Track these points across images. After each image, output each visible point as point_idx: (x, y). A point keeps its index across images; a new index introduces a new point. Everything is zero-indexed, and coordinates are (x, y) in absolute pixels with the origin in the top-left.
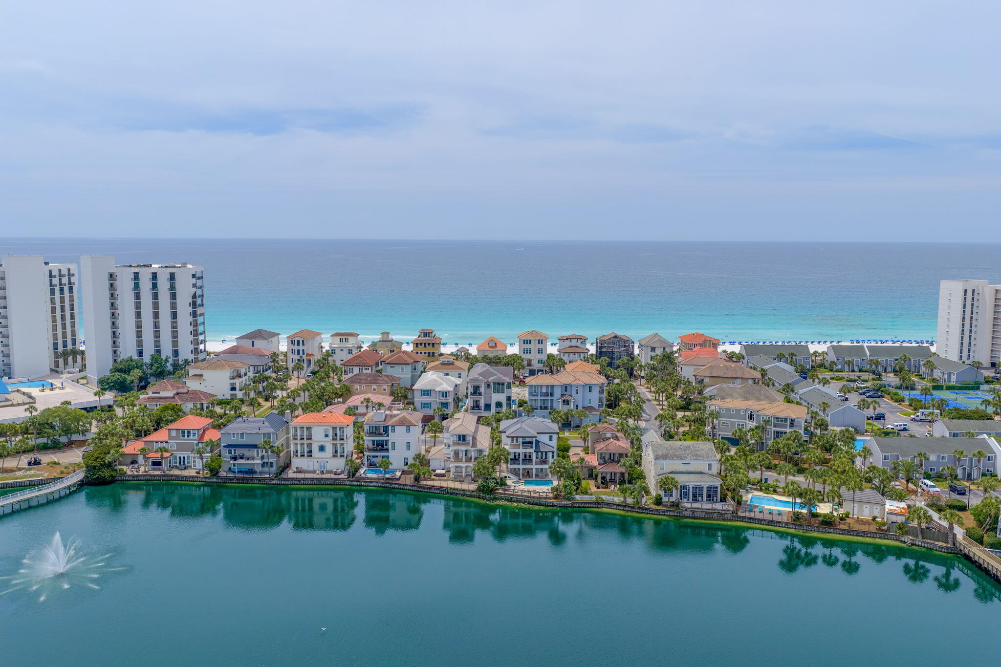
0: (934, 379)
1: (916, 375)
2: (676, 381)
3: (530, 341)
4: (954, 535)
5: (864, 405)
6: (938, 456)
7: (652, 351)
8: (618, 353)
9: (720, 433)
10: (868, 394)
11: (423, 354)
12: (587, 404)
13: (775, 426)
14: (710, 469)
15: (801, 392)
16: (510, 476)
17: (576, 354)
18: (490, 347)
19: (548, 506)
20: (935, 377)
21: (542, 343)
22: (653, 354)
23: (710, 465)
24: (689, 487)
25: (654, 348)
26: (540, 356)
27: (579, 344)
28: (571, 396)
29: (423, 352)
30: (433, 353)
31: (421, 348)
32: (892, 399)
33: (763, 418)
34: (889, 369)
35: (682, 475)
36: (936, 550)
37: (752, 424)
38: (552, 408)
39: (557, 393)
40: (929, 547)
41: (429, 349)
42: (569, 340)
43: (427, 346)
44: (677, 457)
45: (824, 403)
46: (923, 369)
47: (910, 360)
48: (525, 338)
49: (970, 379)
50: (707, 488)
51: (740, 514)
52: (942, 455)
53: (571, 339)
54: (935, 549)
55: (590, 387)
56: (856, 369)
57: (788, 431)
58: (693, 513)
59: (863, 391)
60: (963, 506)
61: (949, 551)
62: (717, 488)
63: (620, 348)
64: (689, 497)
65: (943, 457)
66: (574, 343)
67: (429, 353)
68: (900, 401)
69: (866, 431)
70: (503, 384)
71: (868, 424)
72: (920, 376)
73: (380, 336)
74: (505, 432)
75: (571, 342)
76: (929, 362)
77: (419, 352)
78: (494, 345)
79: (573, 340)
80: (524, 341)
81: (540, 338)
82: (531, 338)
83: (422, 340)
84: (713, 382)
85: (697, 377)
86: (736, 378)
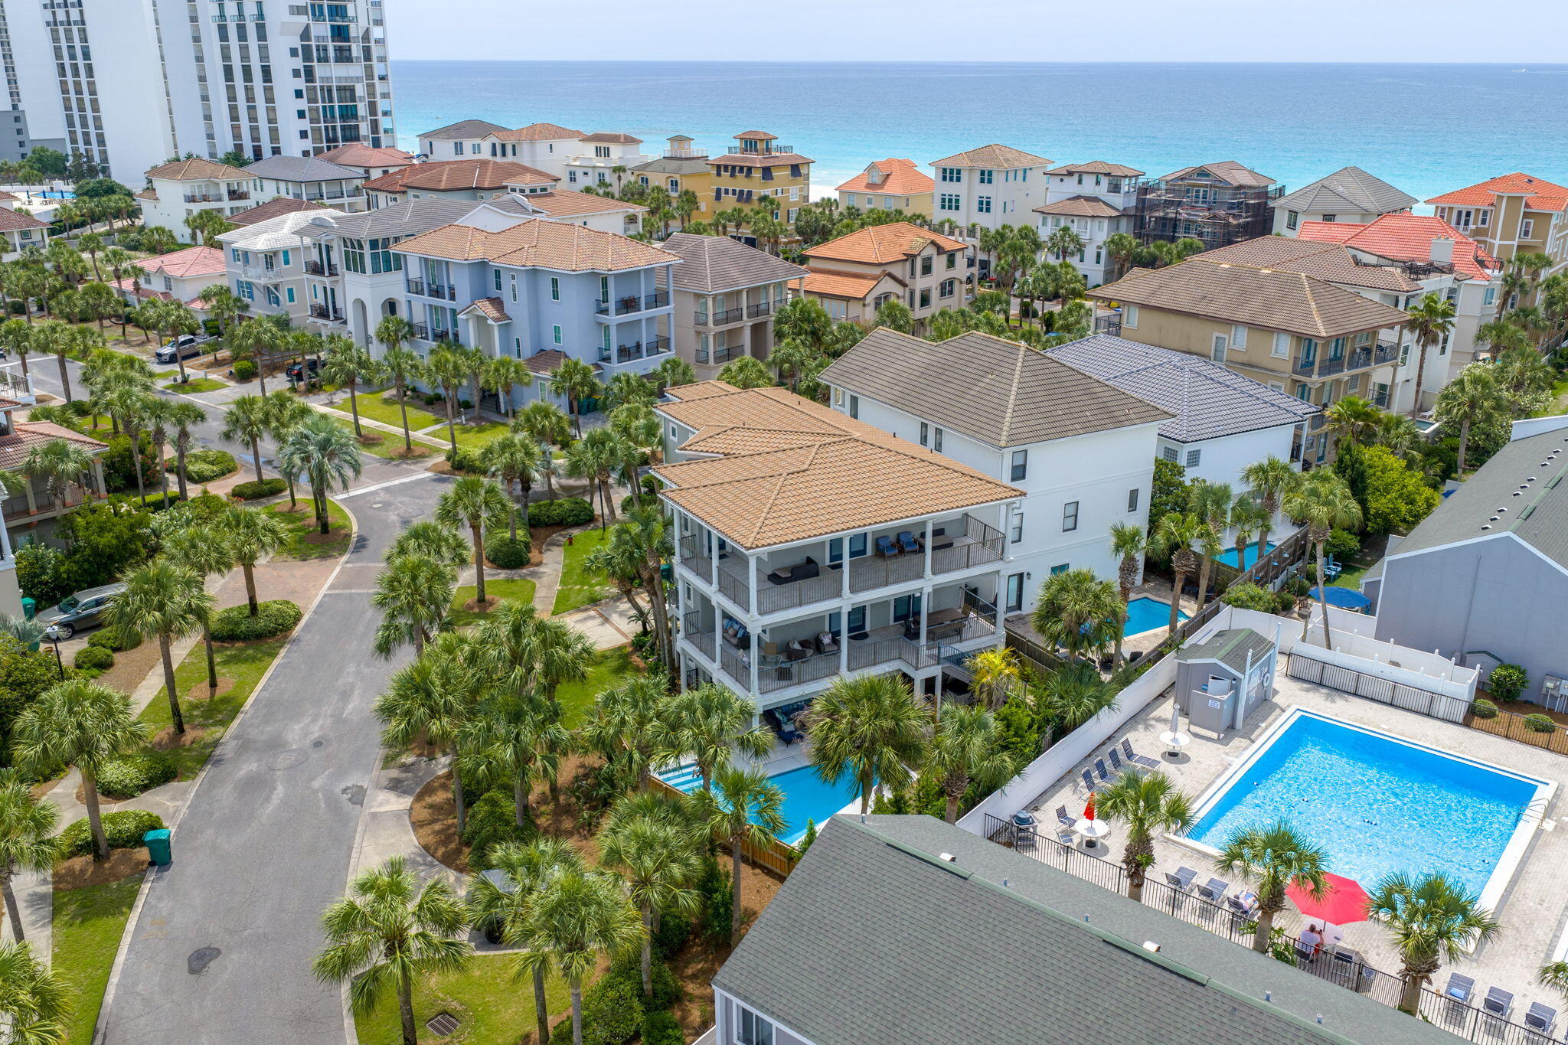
3: (959, 172)
7: (1289, 225)
11: (730, 195)
17: (1077, 222)
18: (870, 186)
21: (987, 181)
25: (1296, 215)
26: (979, 218)
27: (1102, 192)
29: (730, 190)
30: (750, 193)
31: (725, 180)
42: (1076, 176)
48: (949, 165)
53: (1081, 174)
63: (1210, 208)
66: (1089, 187)
67: (741, 193)
73: (668, 146)
77: (723, 188)
78: (878, 180)
79: (1084, 177)
80: (945, 171)
81: (988, 167)
82: (964, 164)
83: (736, 159)
84: (1151, 327)
85: (1099, 300)
86: (1230, 322)
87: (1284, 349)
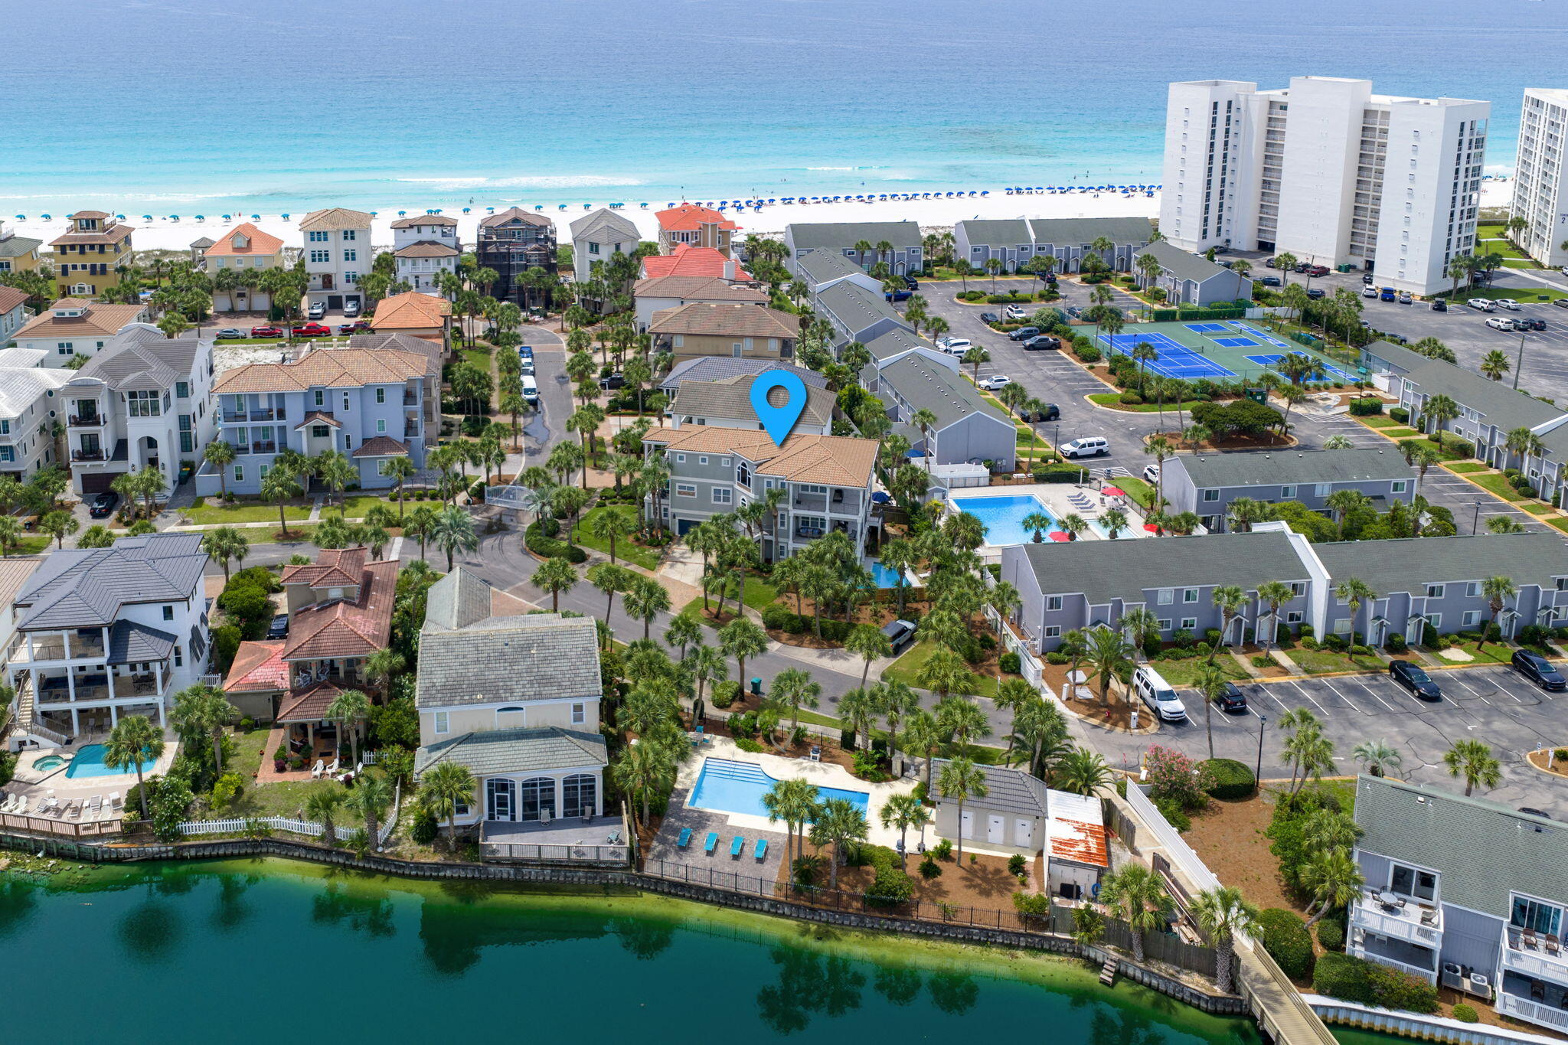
0: (1158, 292)
1: (1124, 280)
2: (622, 337)
3: (325, 233)
4: (1234, 960)
5: (1013, 396)
6: (1178, 592)
7: (591, 251)
8: (521, 255)
9: (676, 511)
10: (1028, 342)
11: (79, 269)
12: (374, 432)
13: (798, 502)
14: (578, 718)
15: (883, 361)
16: (36, 738)
17: (431, 261)
18: (237, 249)
19: (104, 861)
20: (1159, 287)
21: (353, 238)
22: (595, 258)
23: (578, 708)
24: (513, 786)
25: (597, 245)
26: (350, 267)
27: (437, 236)
28: (330, 415)
29: (79, 265)
30: (103, 267)
31: (73, 257)
32: (1075, 353)
33: (769, 483)
34: (1072, 267)
35: (497, 746)
36: (1182, 1000)
37: (746, 496)
38: (283, 445)
39: (295, 411)
40: (1162, 987)
41: (93, 258)
42: (416, 228)
43: (87, 249)
44: (484, 691)
45: (922, 413)
46: (1136, 270)
47: (1112, 248)
48: (315, 228)
49: (1225, 296)
50: (565, 782)
51: (652, 869)
52: (1187, 588)
53: (420, 227)
54: (1179, 996)
55: (380, 392)
56: (1009, 268)
57: (827, 518)
58: (518, 871)
59: (1022, 330)
60: (1245, 786)
61: (1220, 1007)
62: (594, 780)
63: (525, 243)
64: (513, 810)
65: (1188, 593)
66: (426, 234)
67: (93, 267)
68: (1092, 358)
69: (1018, 467)
70: (154, 394)
71: (1024, 438)
72: (1132, 285)
74: (29, 606)
75: (419, 231)
76: (1148, 257)
77: (70, 265)
78: (244, 245)
79: (423, 229)
80: (312, 234)
81: (348, 227)
82: (328, 228)
83: (76, 238)
84: (693, 345)
85: (658, 335)
86: (742, 337)
87: (772, 346)
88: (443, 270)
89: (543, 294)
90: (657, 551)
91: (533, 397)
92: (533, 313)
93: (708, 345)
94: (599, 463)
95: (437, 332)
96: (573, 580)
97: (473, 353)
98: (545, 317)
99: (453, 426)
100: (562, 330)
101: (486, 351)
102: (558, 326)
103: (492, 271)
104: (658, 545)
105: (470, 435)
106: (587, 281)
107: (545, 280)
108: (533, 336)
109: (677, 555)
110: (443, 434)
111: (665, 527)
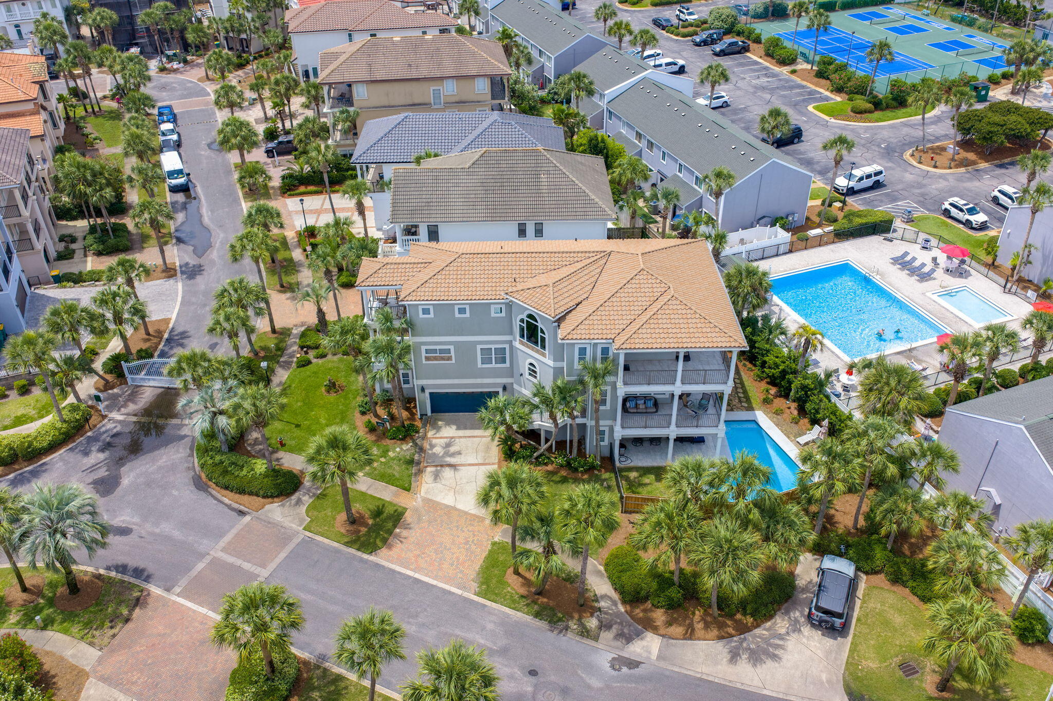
2: (282, 89)
9: (423, 382)
10: (716, 48)
15: (609, 92)
32: (769, 55)
33: (583, 351)
37: (536, 361)
59: (703, 34)
68: (789, 60)
69: (807, 219)
84: (378, 96)
85: (330, 85)
86: (442, 79)
87: (483, 87)
88: (45, 16)
89: (176, 34)
90: (407, 447)
91: (181, 180)
92: (170, 59)
93: (399, 94)
94: (286, 279)
95: (31, 106)
96: (294, 625)
97: (100, 120)
98: (185, 62)
99: (73, 240)
100: (208, 78)
101: (115, 116)
102: (201, 72)
103: (107, 12)
104: (406, 433)
105: (99, 254)
106: (226, 15)
107: (176, 17)
108: (173, 89)
109: (438, 450)
110: (61, 257)
111: (409, 402)
